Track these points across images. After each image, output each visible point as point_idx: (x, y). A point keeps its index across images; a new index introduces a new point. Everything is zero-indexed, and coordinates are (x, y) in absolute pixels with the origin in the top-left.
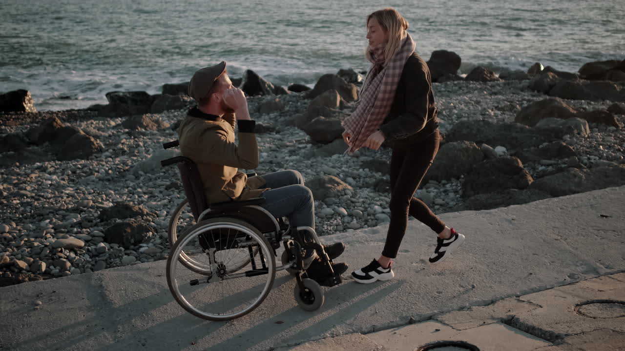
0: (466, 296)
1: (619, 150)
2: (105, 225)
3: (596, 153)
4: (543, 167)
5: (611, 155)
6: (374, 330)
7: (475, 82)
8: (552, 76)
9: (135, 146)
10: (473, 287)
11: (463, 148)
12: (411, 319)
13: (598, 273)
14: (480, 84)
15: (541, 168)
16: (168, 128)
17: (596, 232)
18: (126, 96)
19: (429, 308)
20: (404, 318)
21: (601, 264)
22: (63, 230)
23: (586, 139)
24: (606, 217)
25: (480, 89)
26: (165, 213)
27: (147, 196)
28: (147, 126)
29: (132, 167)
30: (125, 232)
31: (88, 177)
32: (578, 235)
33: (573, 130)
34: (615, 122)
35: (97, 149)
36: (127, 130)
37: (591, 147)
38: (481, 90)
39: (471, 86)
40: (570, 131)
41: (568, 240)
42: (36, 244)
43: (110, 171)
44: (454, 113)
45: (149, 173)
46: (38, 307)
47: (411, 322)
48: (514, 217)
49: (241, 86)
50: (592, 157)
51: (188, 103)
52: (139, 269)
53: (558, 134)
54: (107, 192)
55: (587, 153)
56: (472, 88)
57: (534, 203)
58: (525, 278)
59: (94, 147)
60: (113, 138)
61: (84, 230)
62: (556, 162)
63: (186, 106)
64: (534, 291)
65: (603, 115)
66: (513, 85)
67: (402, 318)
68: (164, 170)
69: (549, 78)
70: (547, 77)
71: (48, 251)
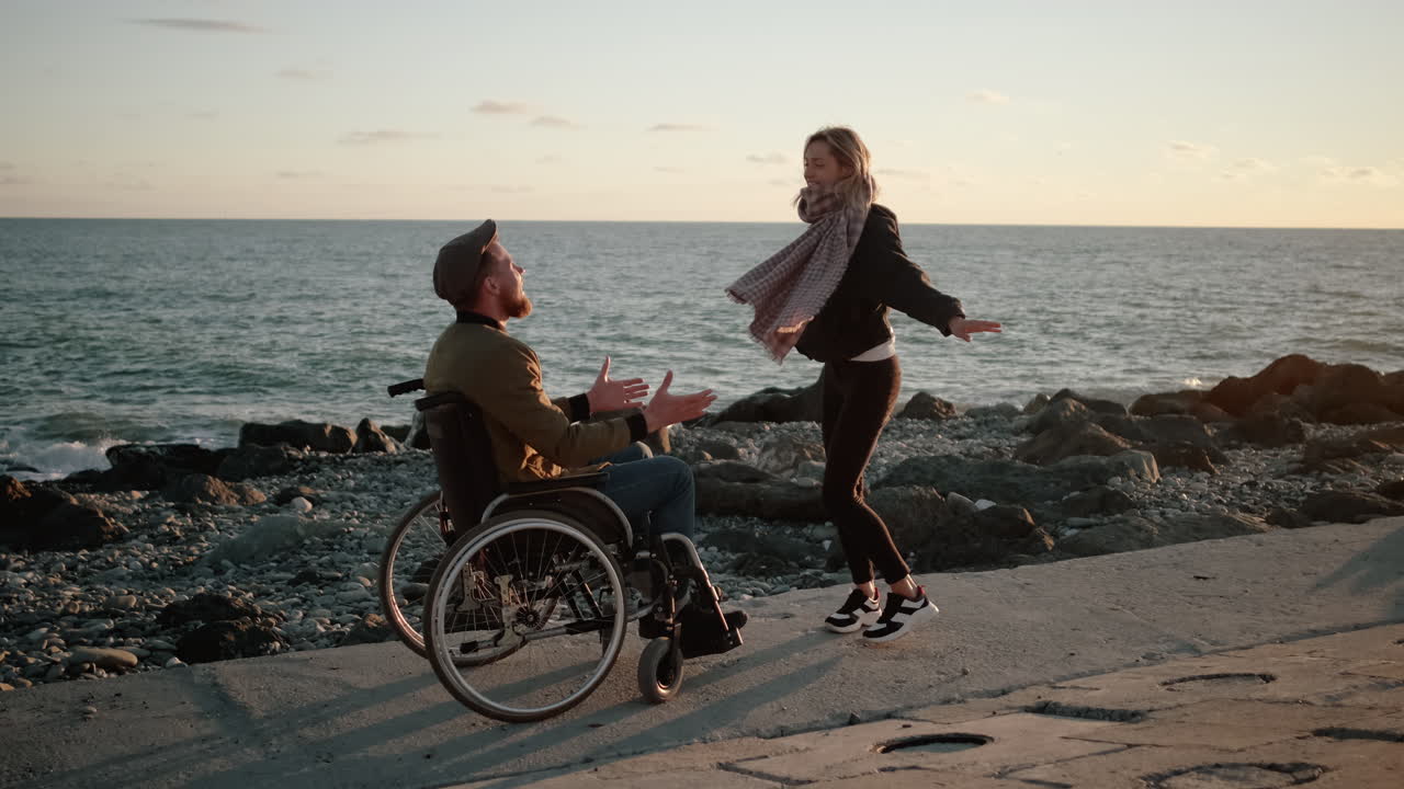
0: (952, 685)
1: (1220, 502)
2: (175, 632)
3: (1177, 504)
4: (1075, 531)
5: (1206, 508)
6: (783, 732)
7: (915, 420)
8: (1075, 407)
9: (197, 528)
10: (965, 673)
11: (912, 498)
12: (853, 716)
13: (1199, 651)
14: (928, 423)
15: (1069, 533)
16: (264, 503)
17: (1189, 599)
18: (154, 453)
19: (883, 701)
20: (839, 716)
21: (1203, 639)
22: (85, 640)
23: (1153, 486)
24: (1205, 578)
25: (928, 431)
26: (301, 614)
27: (251, 594)
28: (218, 497)
29: (200, 557)
30: (224, 639)
31: (110, 571)
32: (1153, 603)
33: (1127, 468)
34: (1207, 464)
35: (112, 533)
36: (172, 504)
37: (1165, 496)
38: (930, 433)
39: (910, 426)
40: (1121, 470)
41: (1137, 610)
42: (31, 660)
43: (155, 565)
44: (881, 465)
45: (244, 563)
46: (91, 716)
47: (853, 721)
48: (1029, 581)
49: (409, 439)
50: (1167, 510)
51: (299, 463)
52: (287, 660)
53: (1101, 475)
54: (161, 591)
55: (1158, 505)
56: (912, 430)
57: (1066, 562)
58: (1063, 660)
59: (105, 529)
60: (144, 515)
61: (131, 639)
62: (1098, 522)
63: (295, 468)
64: (1079, 676)
65: (1184, 451)
66: (996, 425)
67: (834, 717)
68: (276, 557)
69: (1070, 410)
70: (1065, 407)
71: (63, 670)
